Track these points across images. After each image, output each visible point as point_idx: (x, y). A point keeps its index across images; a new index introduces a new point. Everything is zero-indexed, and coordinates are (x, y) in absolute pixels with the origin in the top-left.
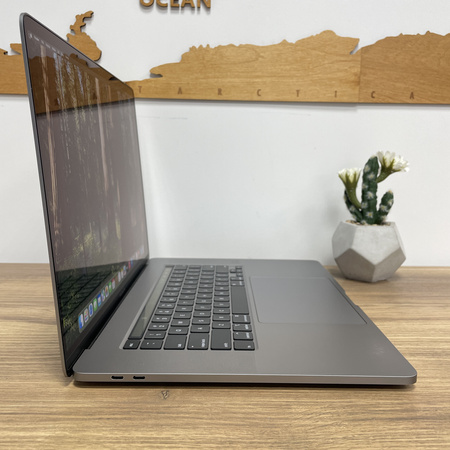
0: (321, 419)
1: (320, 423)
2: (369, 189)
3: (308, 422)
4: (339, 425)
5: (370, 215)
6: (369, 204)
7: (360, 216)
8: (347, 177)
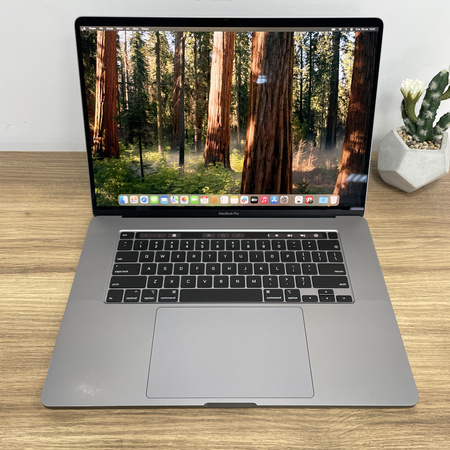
0: (349, 422)
1: (349, 427)
2: (429, 109)
3: (340, 426)
4: (362, 430)
5: (424, 132)
6: (426, 123)
7: (413, 130)
8: (409, 94)
